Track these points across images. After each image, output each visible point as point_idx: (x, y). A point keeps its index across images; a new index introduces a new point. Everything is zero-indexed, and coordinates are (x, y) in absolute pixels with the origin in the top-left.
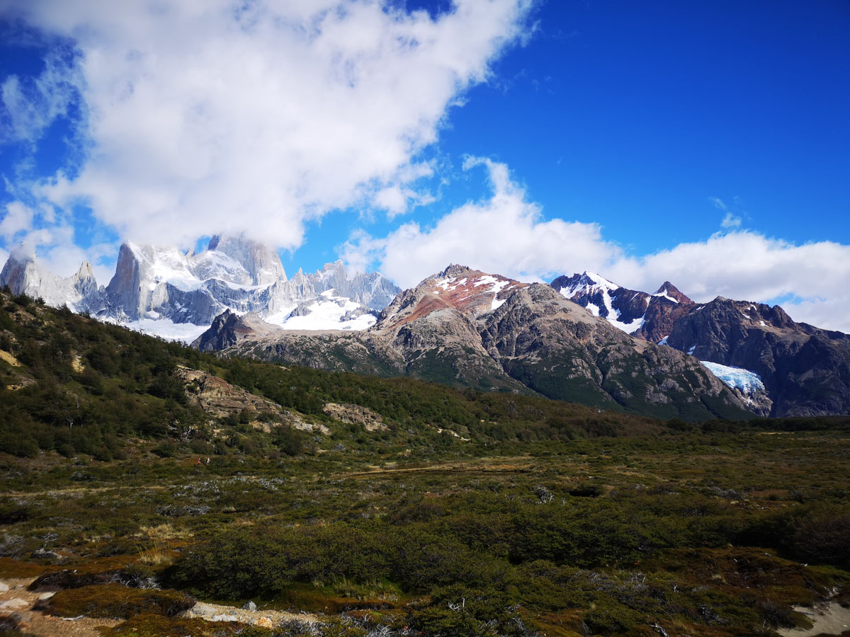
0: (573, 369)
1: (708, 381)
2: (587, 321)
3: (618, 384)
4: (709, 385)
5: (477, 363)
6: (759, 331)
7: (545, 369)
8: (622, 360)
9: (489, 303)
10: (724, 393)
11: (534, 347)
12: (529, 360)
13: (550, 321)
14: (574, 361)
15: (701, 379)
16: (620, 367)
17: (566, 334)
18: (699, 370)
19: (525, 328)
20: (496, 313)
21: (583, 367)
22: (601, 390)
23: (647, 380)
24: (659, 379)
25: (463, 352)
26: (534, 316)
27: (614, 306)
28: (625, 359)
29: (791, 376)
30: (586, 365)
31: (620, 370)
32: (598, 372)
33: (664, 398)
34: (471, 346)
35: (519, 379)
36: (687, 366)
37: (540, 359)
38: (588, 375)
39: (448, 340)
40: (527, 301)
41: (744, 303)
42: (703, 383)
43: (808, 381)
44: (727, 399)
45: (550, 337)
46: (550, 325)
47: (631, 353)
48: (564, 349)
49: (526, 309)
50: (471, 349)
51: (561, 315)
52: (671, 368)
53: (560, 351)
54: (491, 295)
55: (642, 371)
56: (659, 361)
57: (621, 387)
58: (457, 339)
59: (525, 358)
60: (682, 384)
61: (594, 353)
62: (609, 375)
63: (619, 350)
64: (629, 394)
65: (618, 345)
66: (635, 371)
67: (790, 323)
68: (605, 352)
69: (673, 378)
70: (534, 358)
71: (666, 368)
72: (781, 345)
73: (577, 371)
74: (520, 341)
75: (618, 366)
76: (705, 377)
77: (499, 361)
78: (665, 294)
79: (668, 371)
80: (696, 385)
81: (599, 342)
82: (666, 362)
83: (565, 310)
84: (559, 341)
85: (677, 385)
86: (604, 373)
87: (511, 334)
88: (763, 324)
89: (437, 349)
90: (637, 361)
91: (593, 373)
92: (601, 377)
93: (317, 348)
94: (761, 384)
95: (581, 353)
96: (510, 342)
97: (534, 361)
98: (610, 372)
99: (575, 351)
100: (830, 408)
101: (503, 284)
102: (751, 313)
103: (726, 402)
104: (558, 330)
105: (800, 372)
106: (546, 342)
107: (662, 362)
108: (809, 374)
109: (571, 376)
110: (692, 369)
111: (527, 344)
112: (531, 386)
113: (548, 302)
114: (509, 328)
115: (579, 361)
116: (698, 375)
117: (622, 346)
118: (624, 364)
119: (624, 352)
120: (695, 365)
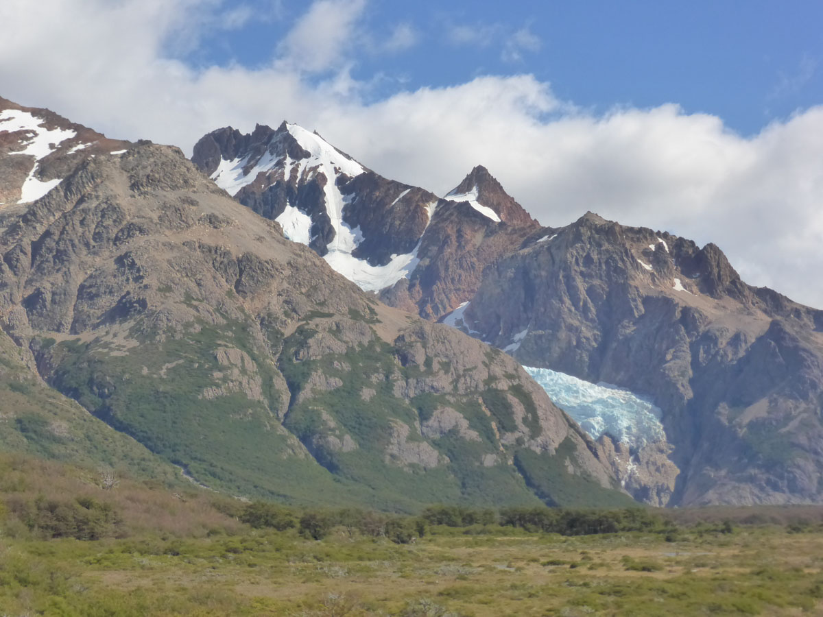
0: (217, 375)
1: (536, 418)
2: (267, 252)
3: (325, 416)
4: (535, 427)
6: (667, 303)
7: (145, 371)
8: (341, 357)
9: (17, 187)
10: (567, 447)
11: (122, 310)
12: (106, 345)
13: (172, 247)
14: (220, 353)
15: (519, 410)
16: (336, 373)
17: (208, 282)
18: (518, 390)
19: (105, 260)
20: (31, 214)
21: (244, 371)
22: (283, 430)
23: (396, 410)
24: (424, 408)
26: (130, 230)
27: (350, 217)
28: (349, 356)
29: (724, 410)
30: (251, 366)
31: (336, 382)
32: (280, 383)
33: (430, 456)
35: (74, 393)
36: (492, 378)
37: (134, 343)
38: (255, 391)
40: (117, 188)
41: (642, 234)
42: (525, 420)
43: (754, 426)
44: (574, 461)
45: (166, 289)
46: (169, 255)
47: (366, 343)
48: (200, 321)
49: (110, 209)
51: (204, 234)
52: (455, 382)
53: (187, 325)
54: (23, 165)
55: (387, 387)
56: (428, 363)
57: (332, 424)
59: (97, 340)
60: (478, 421)
61: (275, 336)
62: (305, 394)
63: (337, 331)
64: (349, 444)
65: (336, 318)
66: (370, 385)
67: (736, 287)
68: (303, 335)
69: (459, 408)
70: (119, 340)
71: (443, 382)
72: (709, 339)
73: (225, 379)
74: (87, 293)
75: (330, 372)
76: (530, 406)
77: (26, 345)
78: (471, 198)
79: (449, 388)
80: (507, 425)
81: (291, 308)
82: (446, 367)
83: (213, 220)
84: (188, 299)
85: (465, 423)
86: (294, 388)
87: (66, 275)
88: (678, 286)
90: (377, 360)
91: (268, 385)
92: (286, 397)
94: (658, 427)
95: (242, 336)
96: (58, 297)
97: (119, 348)
98: (308, 387)
99: (228, 327)
100: (794, 488)
101: (60, 136)
102: (657, 258)
103: (571, 469)
104: (190, 272)
105: (740, 402)
106: (154, 300)
107: (436, 366)
108: (759, 409)
109: (210, 393)
110: (503, 385)
111: (107, 302)
112: (103, 414)
113: (172, 196)
114: (60, 256)
115: (235, 353)
116: (513, 400)
117: (347, 321)
118: (346, 367)
119: (349, 336)
120: (510, 377)
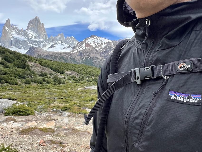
25: (95, 58)
39: (92, 55)
50: (97, 57)
58: (94, 55)
89: (88, 57)
93: (57, 56)
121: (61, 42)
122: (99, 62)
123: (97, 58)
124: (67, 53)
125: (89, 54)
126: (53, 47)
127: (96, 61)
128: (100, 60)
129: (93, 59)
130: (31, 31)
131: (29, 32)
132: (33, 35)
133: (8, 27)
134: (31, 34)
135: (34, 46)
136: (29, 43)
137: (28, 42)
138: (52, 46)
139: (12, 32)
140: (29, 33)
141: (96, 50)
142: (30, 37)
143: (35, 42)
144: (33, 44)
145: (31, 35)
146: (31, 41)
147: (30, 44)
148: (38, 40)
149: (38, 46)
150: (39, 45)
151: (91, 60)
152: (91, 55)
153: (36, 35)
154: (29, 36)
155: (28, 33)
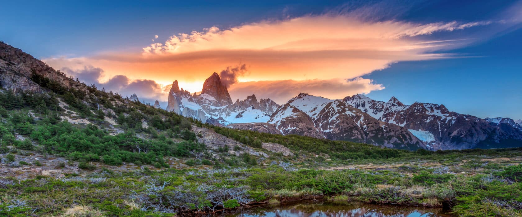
0: (353, 135)
1: (411, 138)
3: (372, 140)
4: (411, 140)
5: (313, 134)
7: (342, 135)
8: (374, 130)
10: (417, 143)
11: (336, 126)
12: (335, 132)
14: (353, 131)
15: (408, 137)
16: (373, 133)
18: (407, 133)
19: (333, 118)
20: (320, 113)
23: (385, 139)
24: (390, 138)
25: (307, 129)
27: (371, 108)
30: (359, 133)
31: (373, 135)
32: (364, 135)
34: (310, 127)
36: (402, 132)
37: (339, 131)
41: (428, 104)
42: (409, 139)
44: (419, 145)
45: (343, 122)
47: (378, 127)
48: (349, 126)
52: (395, 133)
57: (374, 142)
58: (305, 124)
59: (333, 131)
60: (400, 139)
61: (362, 128)
62: (369, 137)
63: (373, 126)
65: (373, 124)
66: (380, 135)
67: (447, 112)
69: (396, 137)
72: (444, 121)
73: (355, 136)
74: (331, 124)
76: (410, 136)
77: (322, 133)
78: (392, 102)
79: (394, 134)
80: (406, 140)
82: (393, 131)
84: (347, 123)
85: (397, 140)
86: (367, 136)
87: (327, 121)
89: (296, 129)
90: (380, 130)
91: (362, 136)
92: (365, 138)
94: (434, 138)
95: (357, 128)
96: (327, 124)
97: (337, 132)
99: (354, 127)
102: (431, 108)
107: (391, 131)
109: (353, 138)
110: (404, 133)
111: (334, 125)
114: (326, 119)
115: (356, 131)
116: (407, 135)
117: (375, 124)
118: (375, 132)
119: (375, 127)
120: (405, 131)
121: (253, 108)
122: (314, 135)
123: (310, 129)
124: (262, 124)
125: (297, 124)
126: (241, 116)
127: (308, 134)
128: (316, 133)
129: (304, 132)
130: (208, 95)
131: (205, 97)
132: (210, 101)
133: (175, 93)
134: (209, 100)
135: (213, 117)
136: (205, 113)
137: (204, 111)
138: (239, 116)
139: (181, 99)
140: (206, 99)
141: (308, 116)
142: (206, 105)
143: (214, 111)
144: (211, 115)
145: (207, 102)
146: (208, 110)
147: (207, 115)
148: (218, 108)
149: (218, 117)
150: (220, 115)
151: (300, 133)
152: (300, 125)
153: (215, 100)
154: (206, 103)
155: (203, 99)
